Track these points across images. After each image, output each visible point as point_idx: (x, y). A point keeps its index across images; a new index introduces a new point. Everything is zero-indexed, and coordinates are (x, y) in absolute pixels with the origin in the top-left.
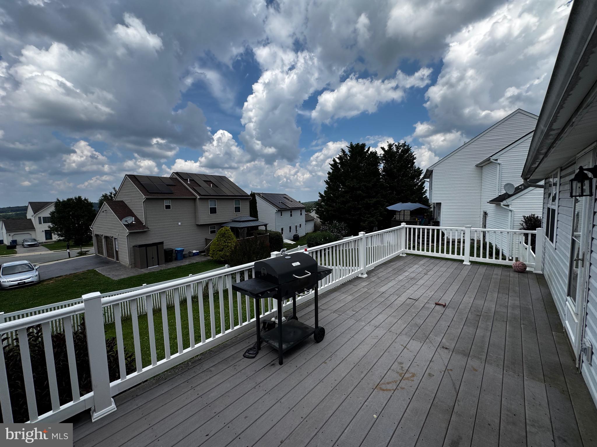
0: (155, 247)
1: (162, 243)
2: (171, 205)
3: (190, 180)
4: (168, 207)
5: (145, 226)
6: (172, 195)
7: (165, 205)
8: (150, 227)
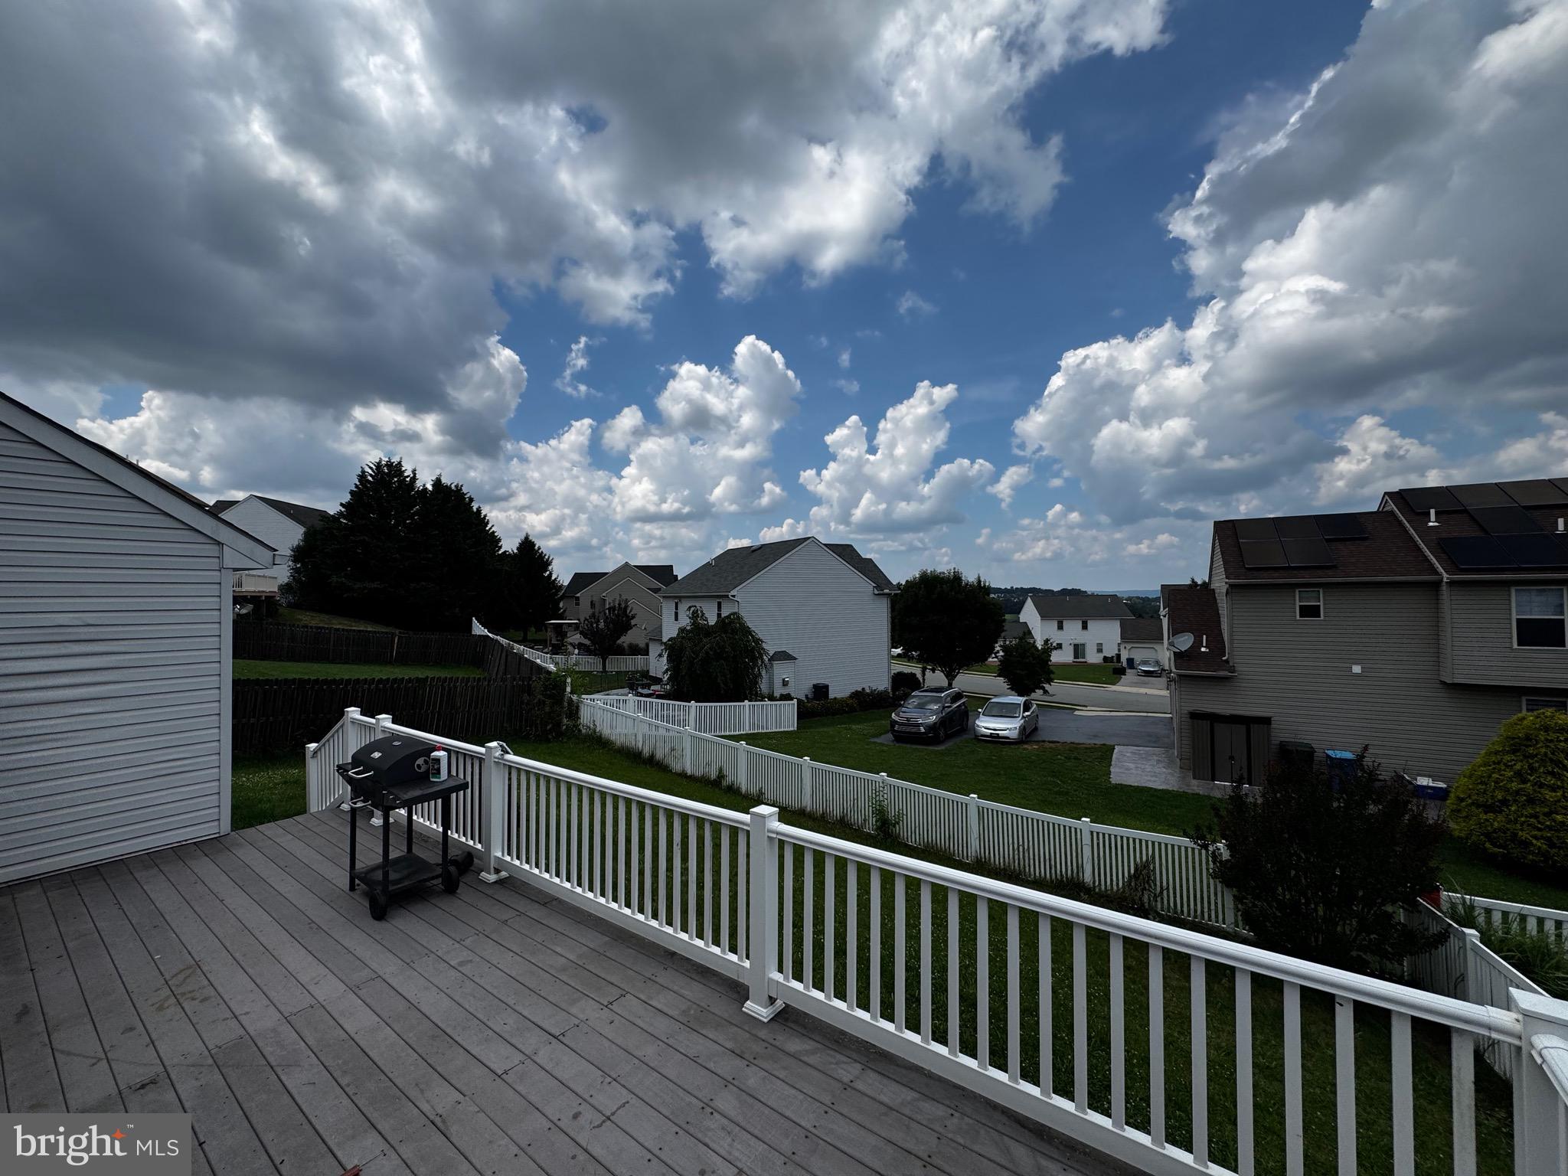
0: (1243, 728)
1: (1266, 721)
2: (1321, 604)
3: (1437, 513)
4: (1310, 612)
5: (1227, 661)
6: (1330, 572)
7: (1298, 604)
8: (1239, 668)
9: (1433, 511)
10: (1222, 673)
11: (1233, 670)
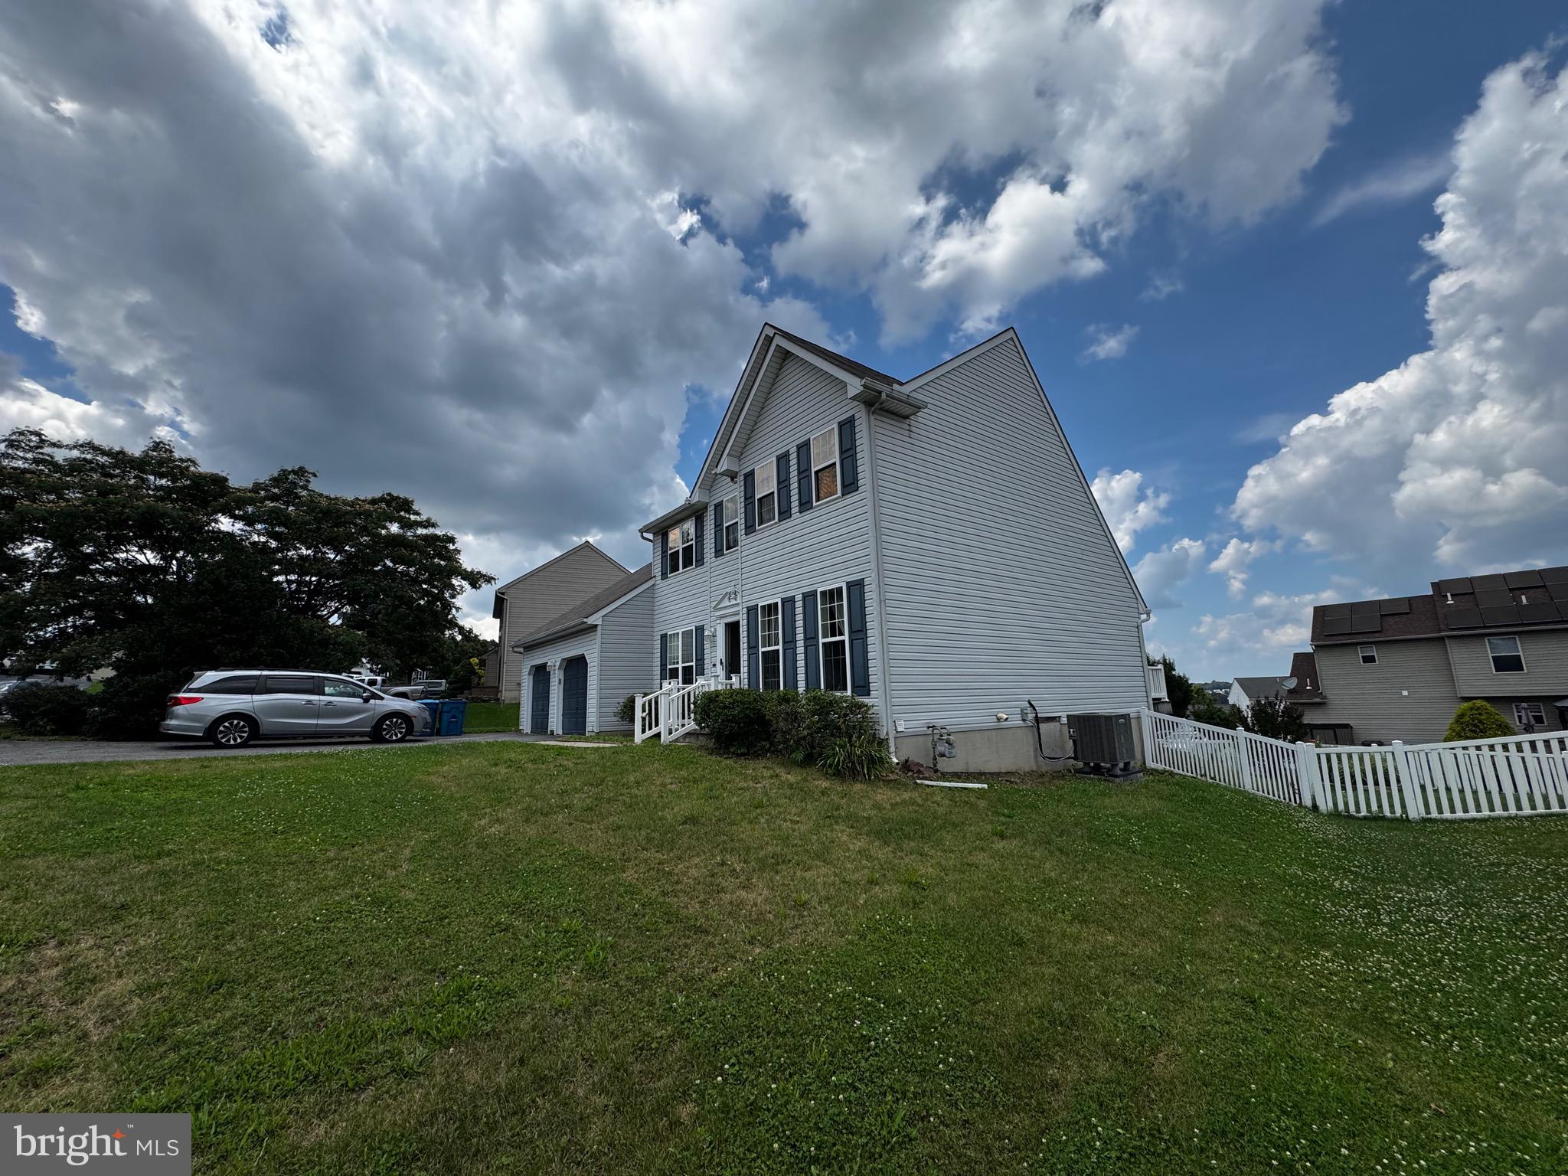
0: (1331, 732)
1: (1347, 726)
2: (1375, 654)
3: (1452, 595)
4: (1369, 659)
5: (1321, 693)
6: (1377, 635)
7: (1361, 655)
8: (1330, 697)
9: (1449, 595)
10: (1317, 700)
11: (1325, 698)
